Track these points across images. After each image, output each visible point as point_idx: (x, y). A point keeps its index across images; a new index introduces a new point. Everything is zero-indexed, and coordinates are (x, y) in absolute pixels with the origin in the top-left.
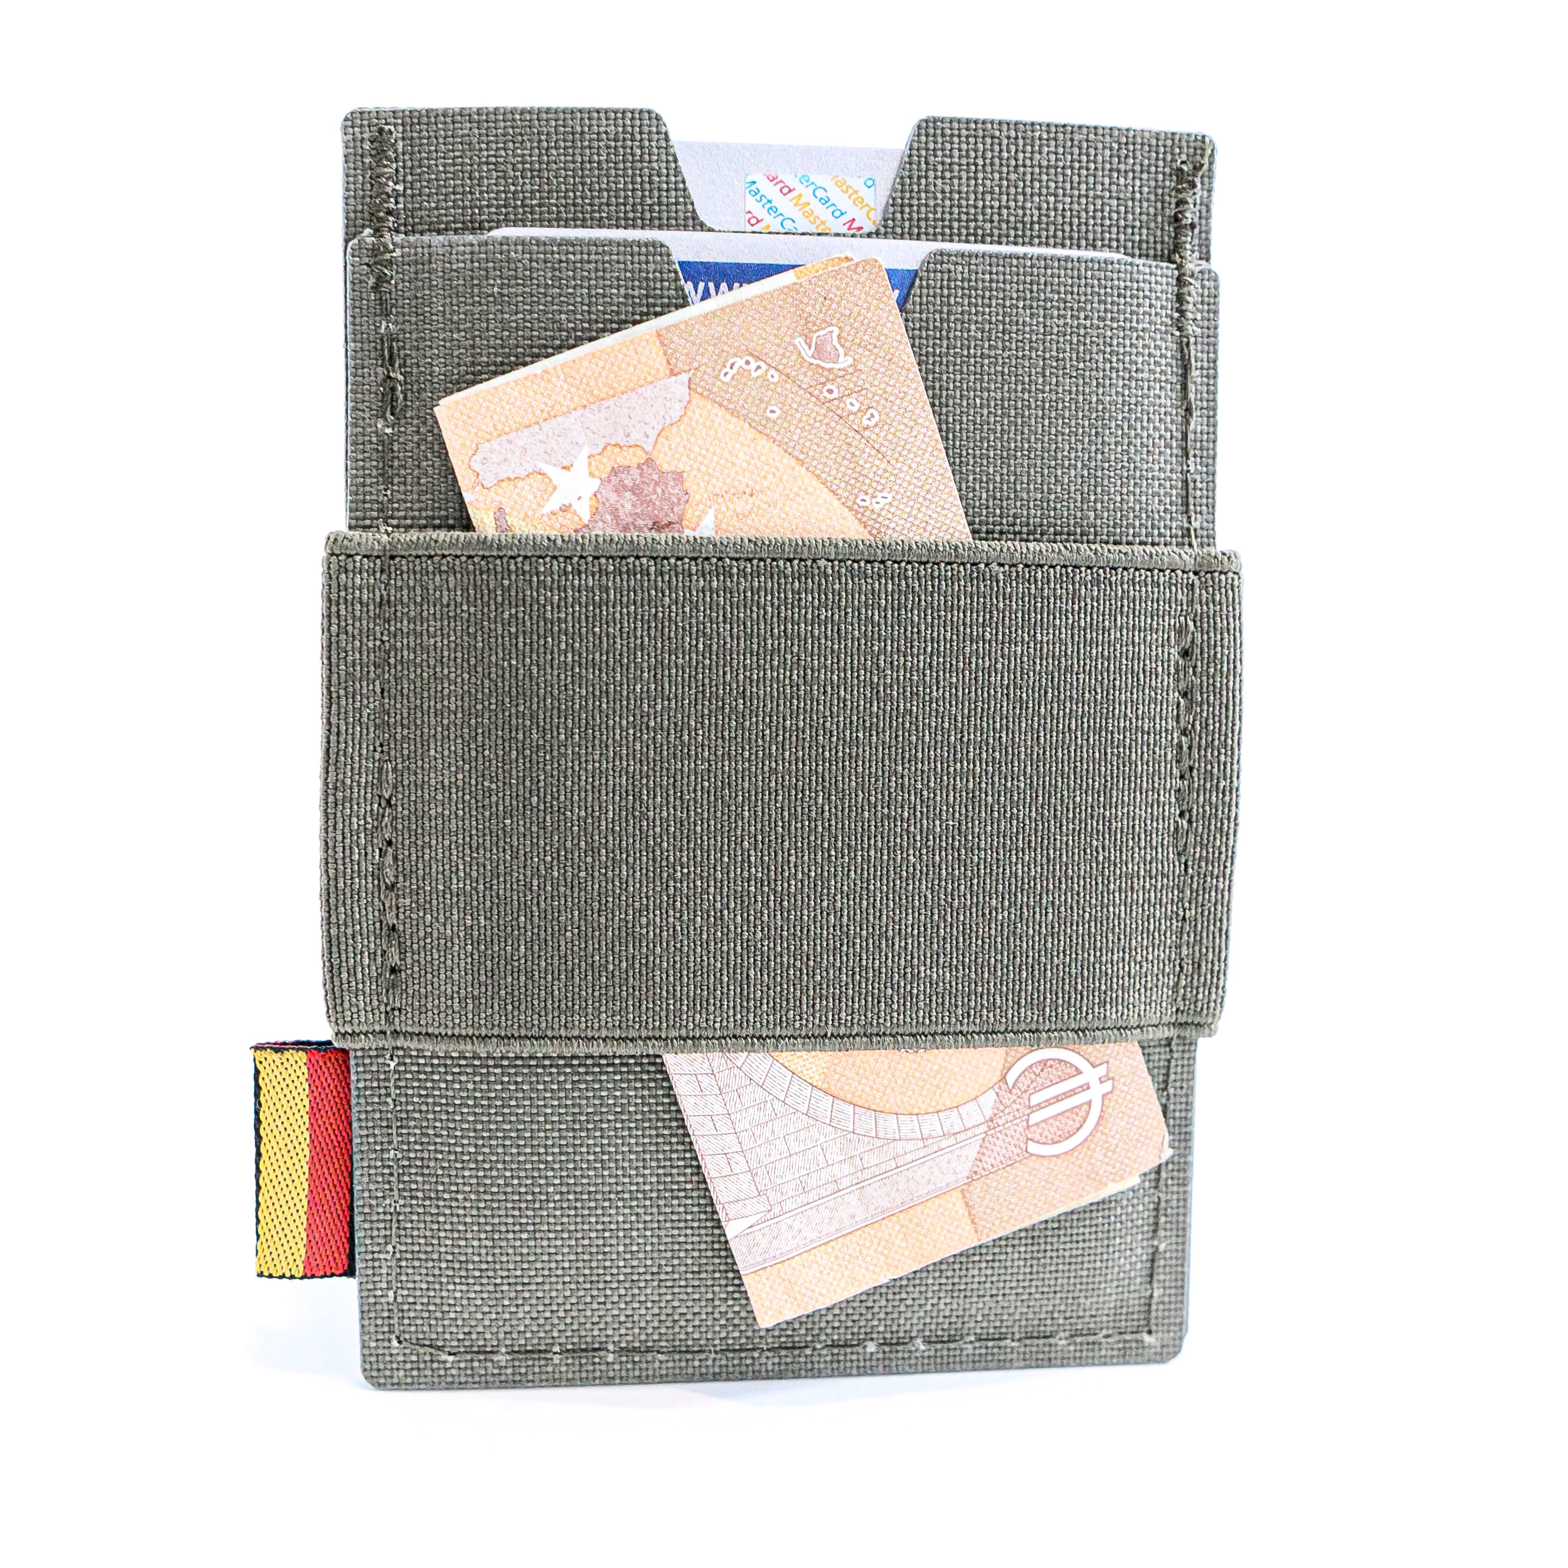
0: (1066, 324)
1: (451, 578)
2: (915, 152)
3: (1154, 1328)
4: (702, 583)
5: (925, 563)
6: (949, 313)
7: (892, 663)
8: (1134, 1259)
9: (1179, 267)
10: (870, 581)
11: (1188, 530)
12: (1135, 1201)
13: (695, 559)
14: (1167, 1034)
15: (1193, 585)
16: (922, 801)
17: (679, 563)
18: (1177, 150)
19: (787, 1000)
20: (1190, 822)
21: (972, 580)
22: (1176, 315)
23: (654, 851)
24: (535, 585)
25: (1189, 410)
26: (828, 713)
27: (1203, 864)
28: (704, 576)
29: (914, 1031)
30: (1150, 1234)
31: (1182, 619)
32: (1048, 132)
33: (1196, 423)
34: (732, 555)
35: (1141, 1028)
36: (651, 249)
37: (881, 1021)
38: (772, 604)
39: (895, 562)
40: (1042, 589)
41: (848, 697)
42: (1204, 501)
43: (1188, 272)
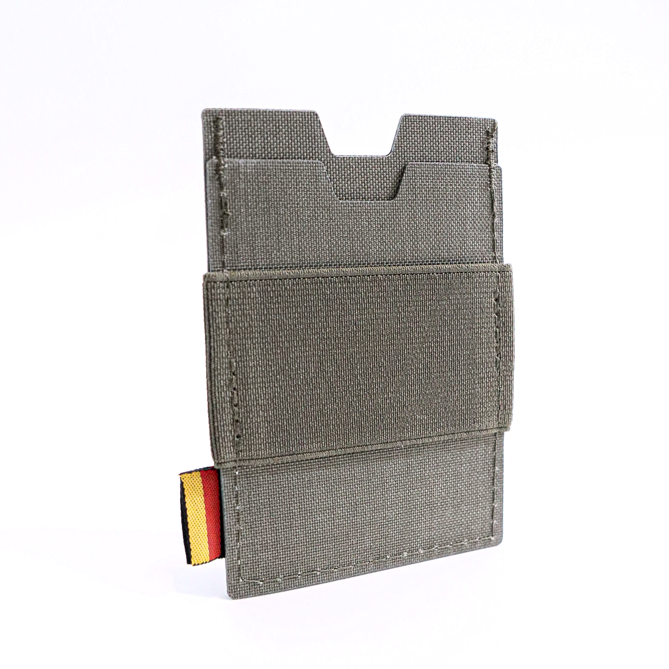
0: (453, 188)
1: (254, 288)
2: (402, 128)
3: (494, 534)
4: (340, 286)
5: (413, 274)
6: (415, 185)
7: (403, 310)
8: (486, 510)
9: (490, 166)
10: (395, 281)
11: (495, 257)
12: (486, 490)
13: (337, 277)
14: (495, 431)
15: (498, 276)
16: (415, 357)
17: (332, 279)
18: (486, 125)
19: (375, 431)
20: (500, 358)
21: (428, 279)
22: (489, 183)
23: (328, 382)
24: (283, 289)
25: (494, 215)
26: (383, 329)
27: (505, 372)
28: (340, 283)
29: (416, 437)
30: (492, 502)
31: (495, 288)
32: (445, 120)
33: (496, 220)
34: (350, 275)
35: (487, 430)
36: (317, 164)
37: (405, 435)
38: (364, 292)
39: (403, 274)
40: (451, 281)
41: (390, 322)
42: (500, 247)
43: (493, 167)
